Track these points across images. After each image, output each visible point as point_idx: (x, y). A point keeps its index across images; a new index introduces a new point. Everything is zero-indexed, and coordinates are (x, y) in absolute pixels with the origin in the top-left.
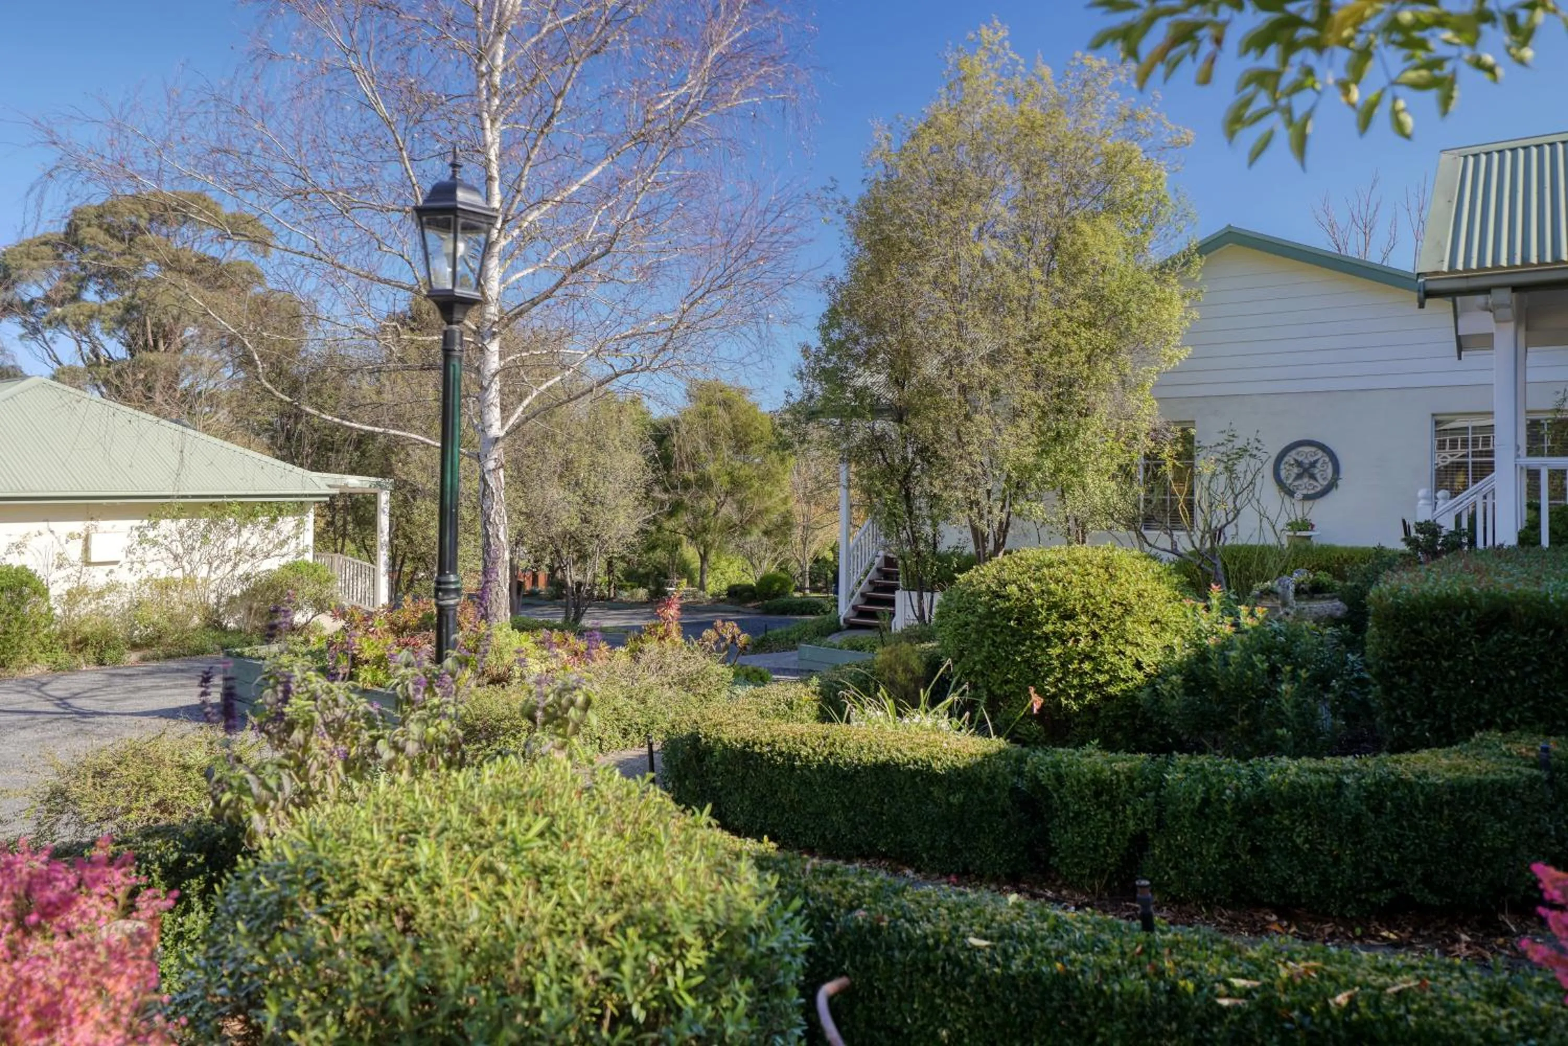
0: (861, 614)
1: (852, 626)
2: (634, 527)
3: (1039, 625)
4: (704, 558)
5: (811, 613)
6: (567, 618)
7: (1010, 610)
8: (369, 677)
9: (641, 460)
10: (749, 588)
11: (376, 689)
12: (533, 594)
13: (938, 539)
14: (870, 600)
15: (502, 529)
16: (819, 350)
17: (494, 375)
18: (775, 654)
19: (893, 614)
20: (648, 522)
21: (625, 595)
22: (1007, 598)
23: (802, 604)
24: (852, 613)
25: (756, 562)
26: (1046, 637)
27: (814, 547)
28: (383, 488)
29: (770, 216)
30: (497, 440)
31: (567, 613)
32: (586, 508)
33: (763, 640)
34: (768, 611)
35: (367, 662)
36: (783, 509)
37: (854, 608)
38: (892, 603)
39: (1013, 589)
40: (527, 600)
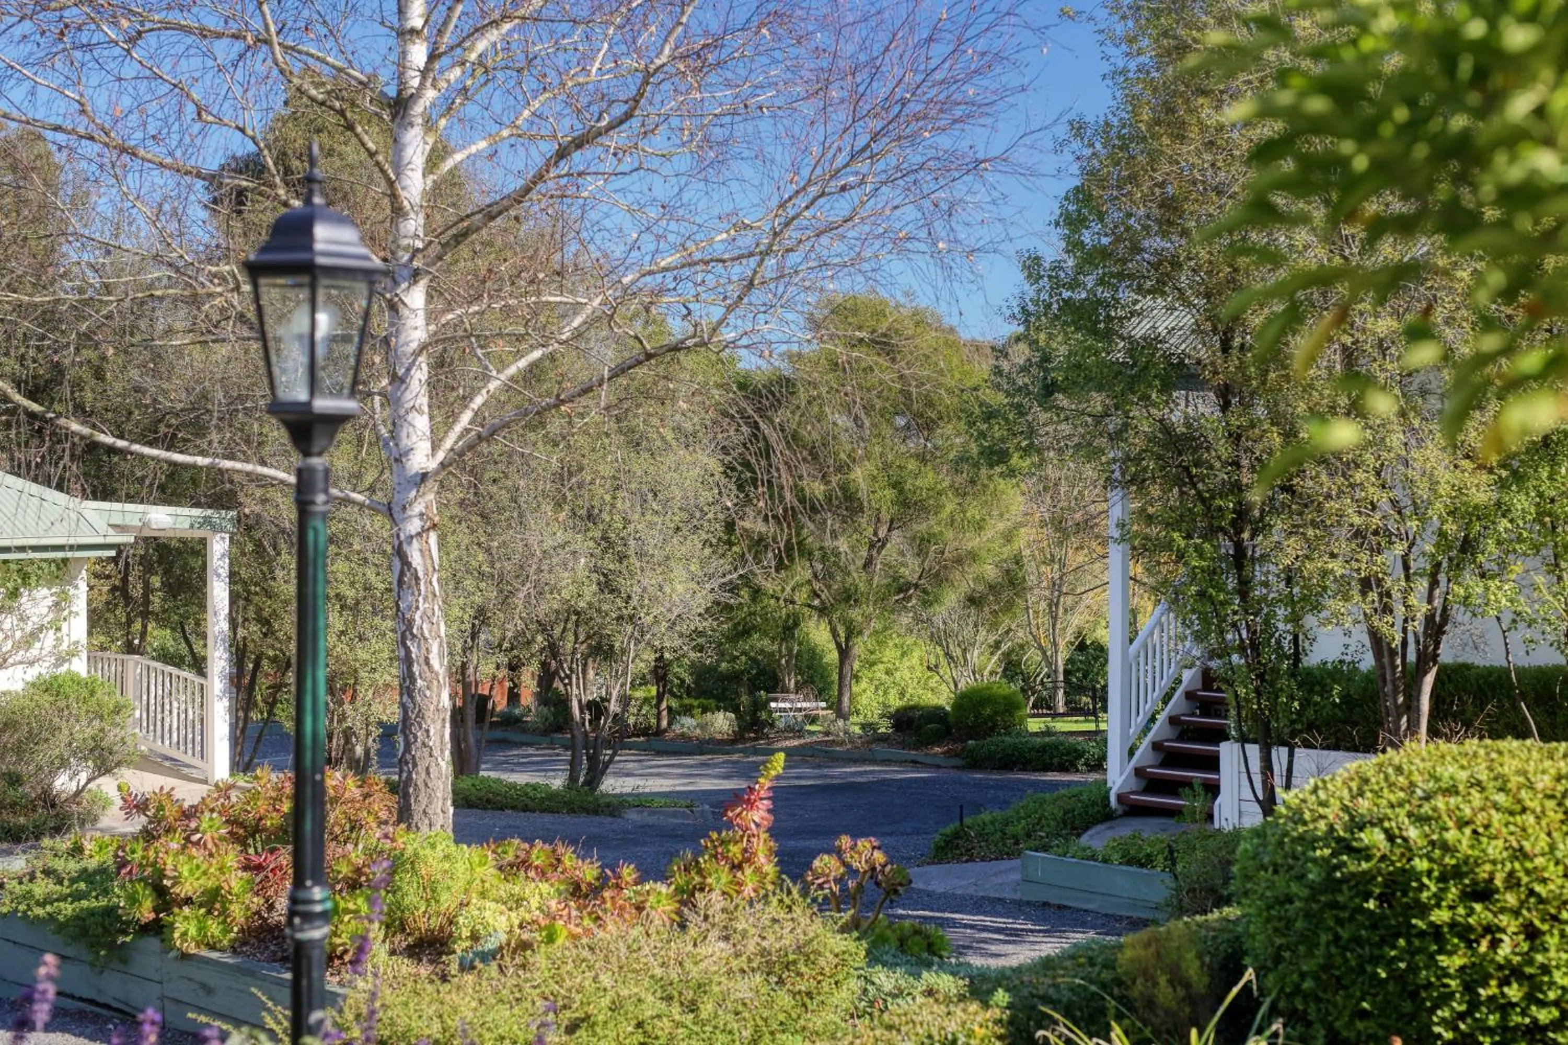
0: (1153, 785)
1: (1134, 810)
2: (702, 600)
3: (1423, 910)
4: (844, 653)
5: (1063, 769)
6: (573, 779)
7: (1367, 878)
8: (193, 931)
9: (714, 465)
10: (935, 715)
11: (205, 953)
12: (510, 721)
13: (1304, 644)
14: (1170, 758)
15: (435, 648)
16: (1057, 266)
17: (417, 353)
18: (979, 866)
19: (1213, 790)
20: (733, 589)
21: (688, 724)
22: (1364, 853)
23: (1044, 749)
24: (1134, 784)
25: (957, 652)
26: (1436, 932)
27: (1076, 620)
28: (216, 529)
29: (939, 50)
30: (424, 477)
31: (574, 765)
32: (609, 564)
33: (956, 835)
34: (975, 763)
35: (188, 901)
36: (1007, 552)
37: (1139, 772)
38: (1212, 763)
39: (1374, 837)
40: (498, 734)
